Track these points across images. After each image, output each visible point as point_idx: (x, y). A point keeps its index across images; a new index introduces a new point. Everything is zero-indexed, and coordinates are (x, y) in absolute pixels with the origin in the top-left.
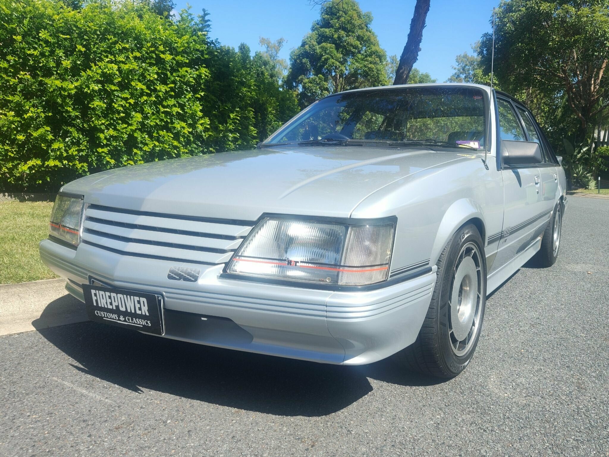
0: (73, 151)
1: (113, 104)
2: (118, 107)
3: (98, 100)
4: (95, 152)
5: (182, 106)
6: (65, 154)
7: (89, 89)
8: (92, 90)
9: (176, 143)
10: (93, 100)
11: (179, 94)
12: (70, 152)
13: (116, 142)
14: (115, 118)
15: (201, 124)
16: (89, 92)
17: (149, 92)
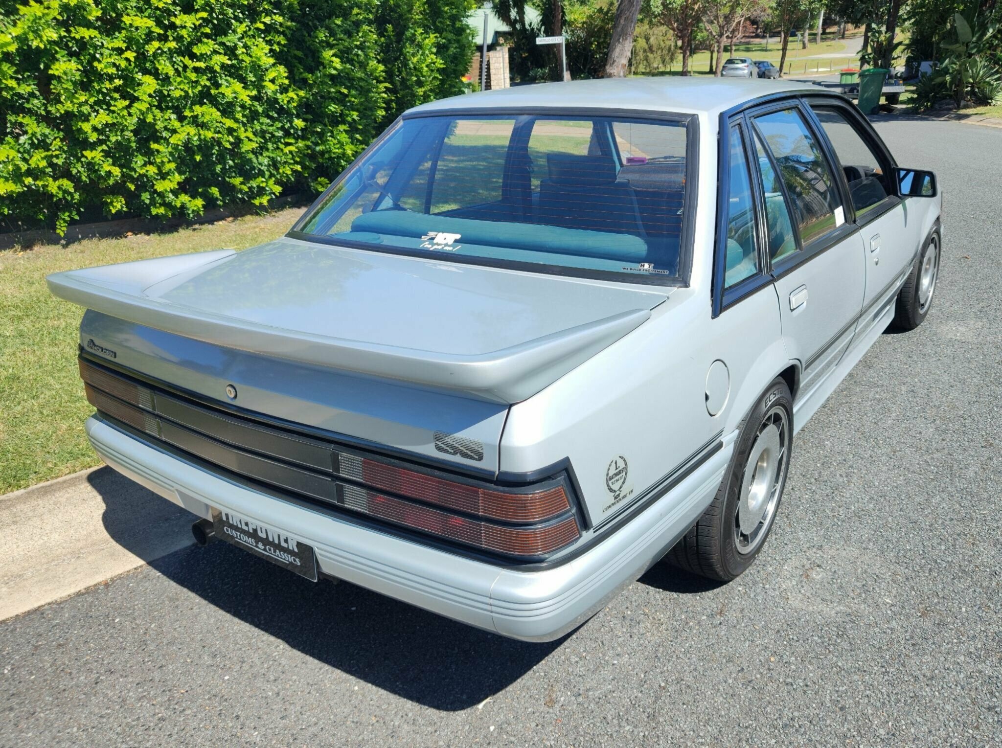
0: (38, 159)
1: (96, 64)
2: (106, 67)
3: (65, 59)
4: (81, 158)
5: (231, 52)
6: (24, 167)
7: (41, 41)
8: (48, 40)
9: (229, 123)
10: (54, 60)
11: (221, 29)
12: (33, 163)
13: (116, 135)
14: (104, 90)
15: (273, 81)
16: (42, 46)
17: (162, 32)
